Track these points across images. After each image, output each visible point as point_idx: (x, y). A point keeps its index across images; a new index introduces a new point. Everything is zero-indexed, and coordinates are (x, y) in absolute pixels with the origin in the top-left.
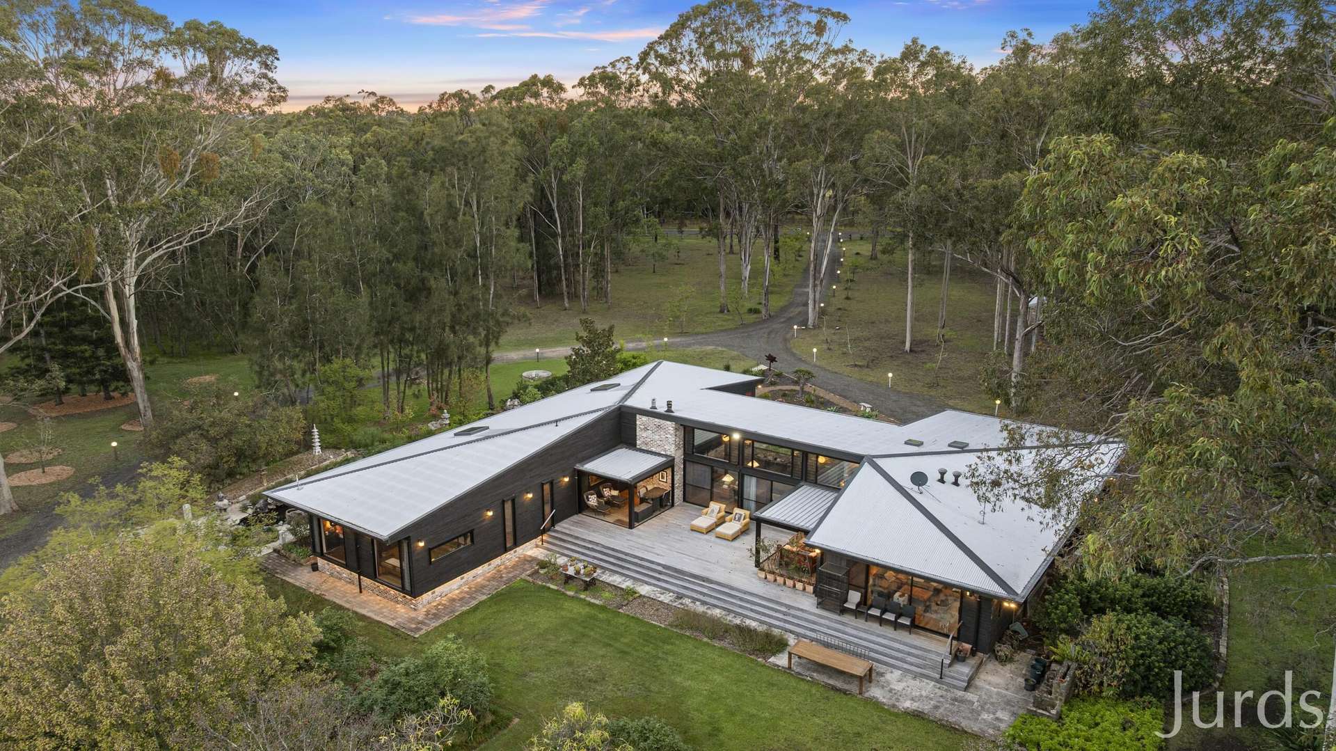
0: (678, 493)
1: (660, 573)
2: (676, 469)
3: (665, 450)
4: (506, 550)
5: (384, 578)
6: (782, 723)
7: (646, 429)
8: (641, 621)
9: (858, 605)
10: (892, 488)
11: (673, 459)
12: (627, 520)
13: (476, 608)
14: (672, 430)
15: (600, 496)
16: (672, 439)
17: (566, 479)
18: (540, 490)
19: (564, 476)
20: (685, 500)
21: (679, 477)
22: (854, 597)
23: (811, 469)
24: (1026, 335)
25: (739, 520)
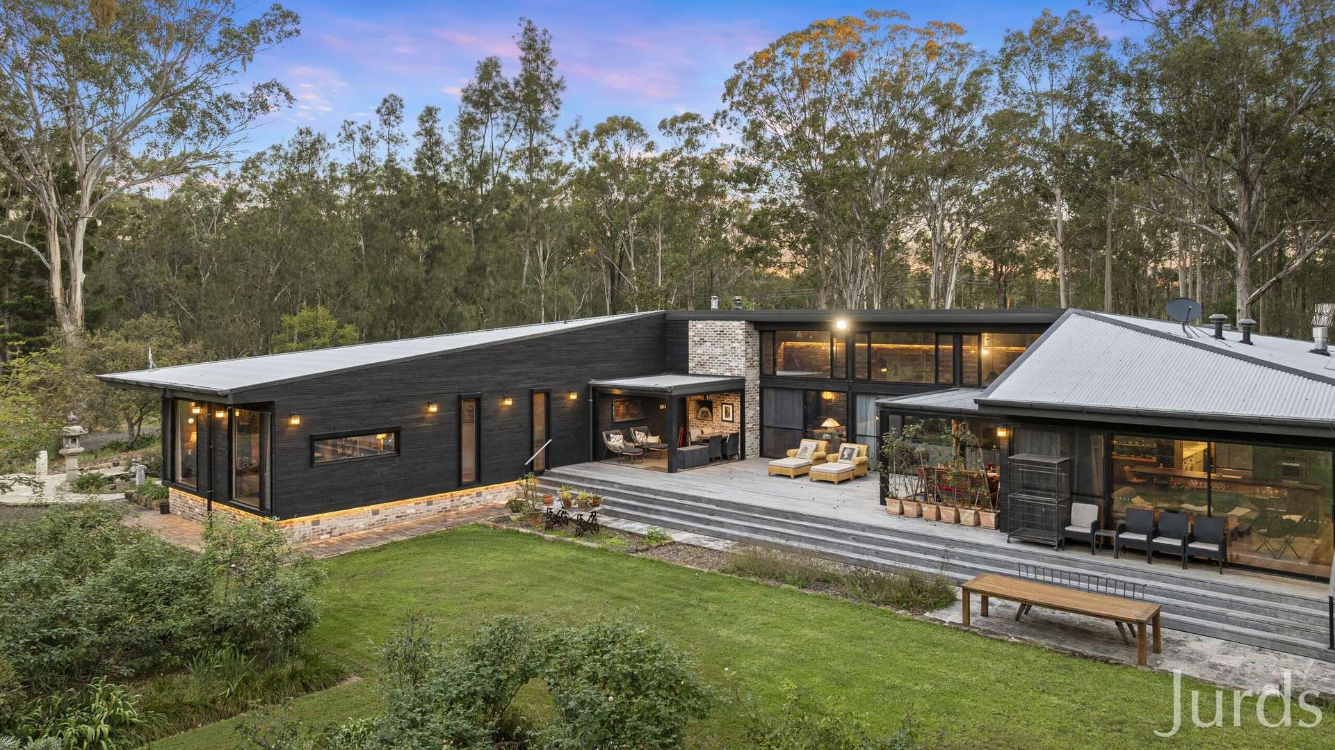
0: (752, 440)
1: (712, 512)
2: (747, 398)
3: (731, 370)
4: (460, 485)
5: (243, 501)
6: (966, 702)
7: (703, 341)
8: (667, 565)
9: (1095, 526)
10: (1132, 332)
11: (743, 380)
12: (666, 466)
13: (383, 548)
14: (740, 335)
15: (628, 438)
16: (740, 348)
17: (574, 397)
18: (527, 402)
19: (570, 392)
20: (762, 455)
21: (752, 412)
22: (1084, 516)
23: (970, 366)
24: (1252, 302)
25: (850, 457)
